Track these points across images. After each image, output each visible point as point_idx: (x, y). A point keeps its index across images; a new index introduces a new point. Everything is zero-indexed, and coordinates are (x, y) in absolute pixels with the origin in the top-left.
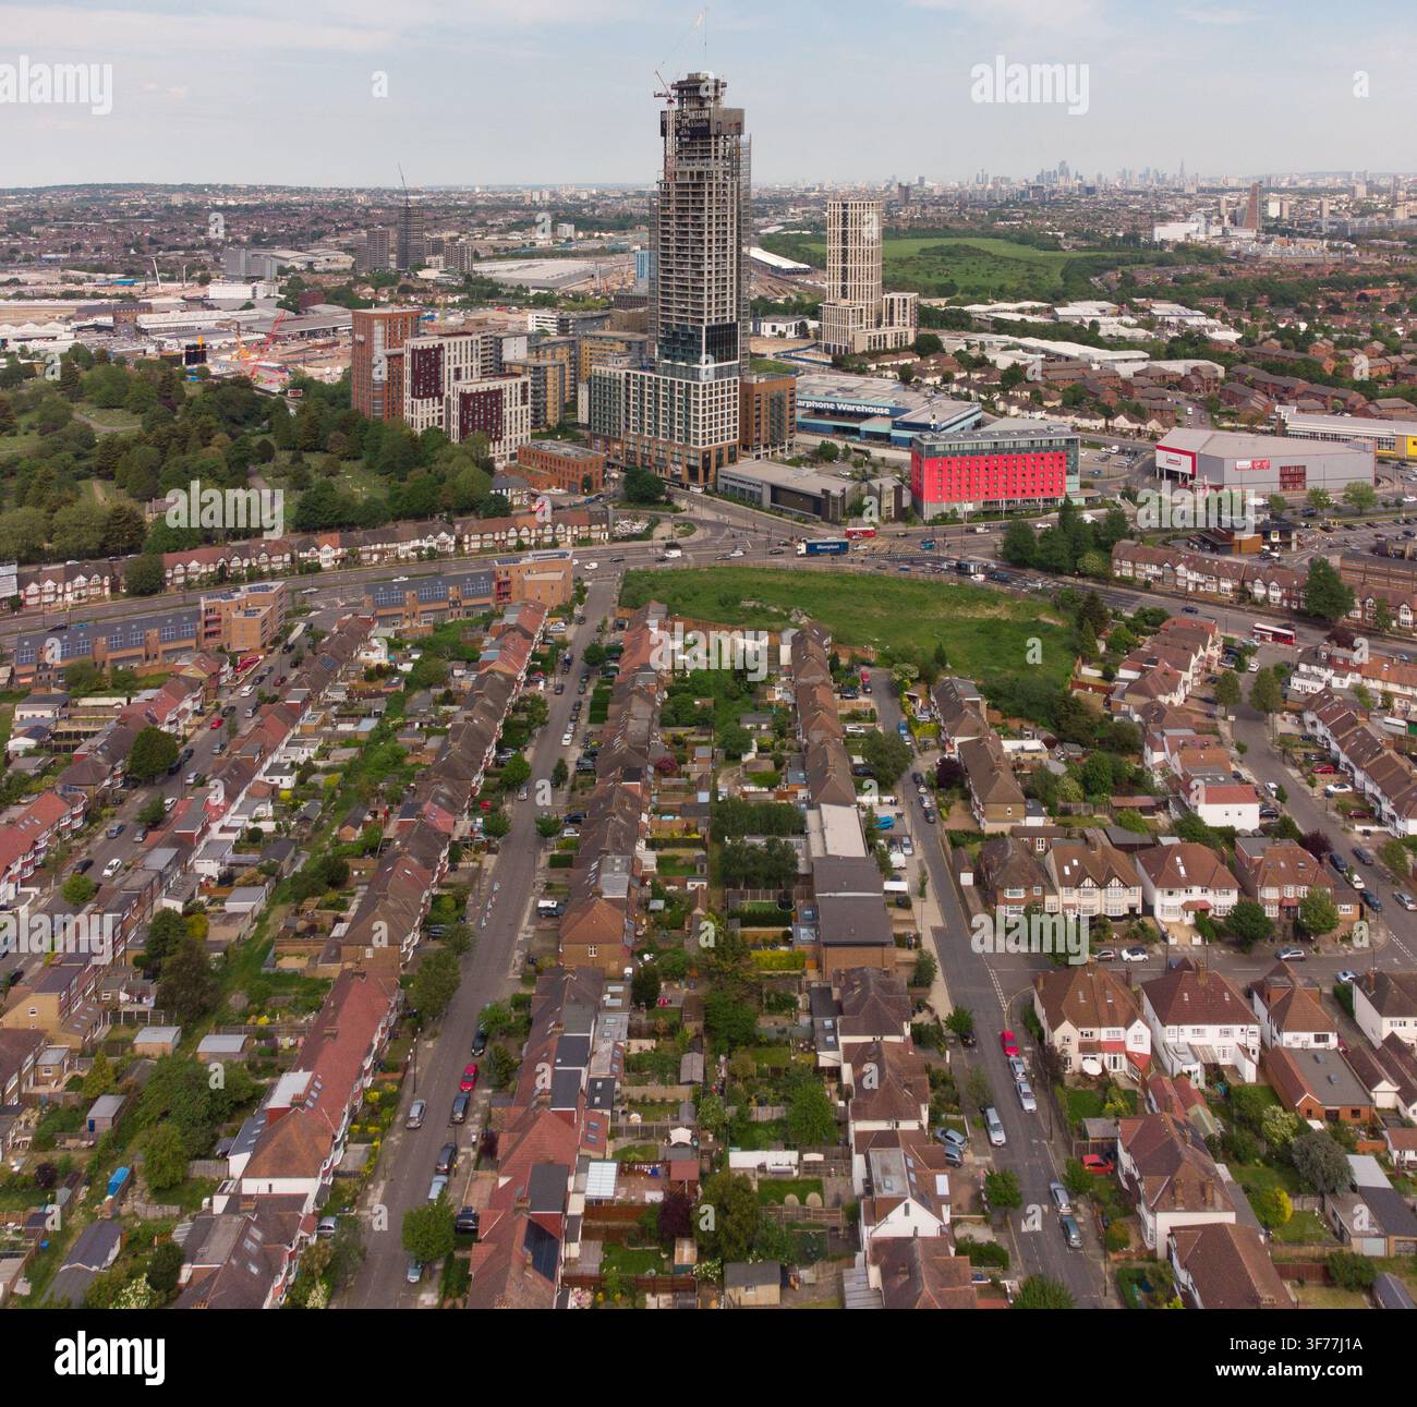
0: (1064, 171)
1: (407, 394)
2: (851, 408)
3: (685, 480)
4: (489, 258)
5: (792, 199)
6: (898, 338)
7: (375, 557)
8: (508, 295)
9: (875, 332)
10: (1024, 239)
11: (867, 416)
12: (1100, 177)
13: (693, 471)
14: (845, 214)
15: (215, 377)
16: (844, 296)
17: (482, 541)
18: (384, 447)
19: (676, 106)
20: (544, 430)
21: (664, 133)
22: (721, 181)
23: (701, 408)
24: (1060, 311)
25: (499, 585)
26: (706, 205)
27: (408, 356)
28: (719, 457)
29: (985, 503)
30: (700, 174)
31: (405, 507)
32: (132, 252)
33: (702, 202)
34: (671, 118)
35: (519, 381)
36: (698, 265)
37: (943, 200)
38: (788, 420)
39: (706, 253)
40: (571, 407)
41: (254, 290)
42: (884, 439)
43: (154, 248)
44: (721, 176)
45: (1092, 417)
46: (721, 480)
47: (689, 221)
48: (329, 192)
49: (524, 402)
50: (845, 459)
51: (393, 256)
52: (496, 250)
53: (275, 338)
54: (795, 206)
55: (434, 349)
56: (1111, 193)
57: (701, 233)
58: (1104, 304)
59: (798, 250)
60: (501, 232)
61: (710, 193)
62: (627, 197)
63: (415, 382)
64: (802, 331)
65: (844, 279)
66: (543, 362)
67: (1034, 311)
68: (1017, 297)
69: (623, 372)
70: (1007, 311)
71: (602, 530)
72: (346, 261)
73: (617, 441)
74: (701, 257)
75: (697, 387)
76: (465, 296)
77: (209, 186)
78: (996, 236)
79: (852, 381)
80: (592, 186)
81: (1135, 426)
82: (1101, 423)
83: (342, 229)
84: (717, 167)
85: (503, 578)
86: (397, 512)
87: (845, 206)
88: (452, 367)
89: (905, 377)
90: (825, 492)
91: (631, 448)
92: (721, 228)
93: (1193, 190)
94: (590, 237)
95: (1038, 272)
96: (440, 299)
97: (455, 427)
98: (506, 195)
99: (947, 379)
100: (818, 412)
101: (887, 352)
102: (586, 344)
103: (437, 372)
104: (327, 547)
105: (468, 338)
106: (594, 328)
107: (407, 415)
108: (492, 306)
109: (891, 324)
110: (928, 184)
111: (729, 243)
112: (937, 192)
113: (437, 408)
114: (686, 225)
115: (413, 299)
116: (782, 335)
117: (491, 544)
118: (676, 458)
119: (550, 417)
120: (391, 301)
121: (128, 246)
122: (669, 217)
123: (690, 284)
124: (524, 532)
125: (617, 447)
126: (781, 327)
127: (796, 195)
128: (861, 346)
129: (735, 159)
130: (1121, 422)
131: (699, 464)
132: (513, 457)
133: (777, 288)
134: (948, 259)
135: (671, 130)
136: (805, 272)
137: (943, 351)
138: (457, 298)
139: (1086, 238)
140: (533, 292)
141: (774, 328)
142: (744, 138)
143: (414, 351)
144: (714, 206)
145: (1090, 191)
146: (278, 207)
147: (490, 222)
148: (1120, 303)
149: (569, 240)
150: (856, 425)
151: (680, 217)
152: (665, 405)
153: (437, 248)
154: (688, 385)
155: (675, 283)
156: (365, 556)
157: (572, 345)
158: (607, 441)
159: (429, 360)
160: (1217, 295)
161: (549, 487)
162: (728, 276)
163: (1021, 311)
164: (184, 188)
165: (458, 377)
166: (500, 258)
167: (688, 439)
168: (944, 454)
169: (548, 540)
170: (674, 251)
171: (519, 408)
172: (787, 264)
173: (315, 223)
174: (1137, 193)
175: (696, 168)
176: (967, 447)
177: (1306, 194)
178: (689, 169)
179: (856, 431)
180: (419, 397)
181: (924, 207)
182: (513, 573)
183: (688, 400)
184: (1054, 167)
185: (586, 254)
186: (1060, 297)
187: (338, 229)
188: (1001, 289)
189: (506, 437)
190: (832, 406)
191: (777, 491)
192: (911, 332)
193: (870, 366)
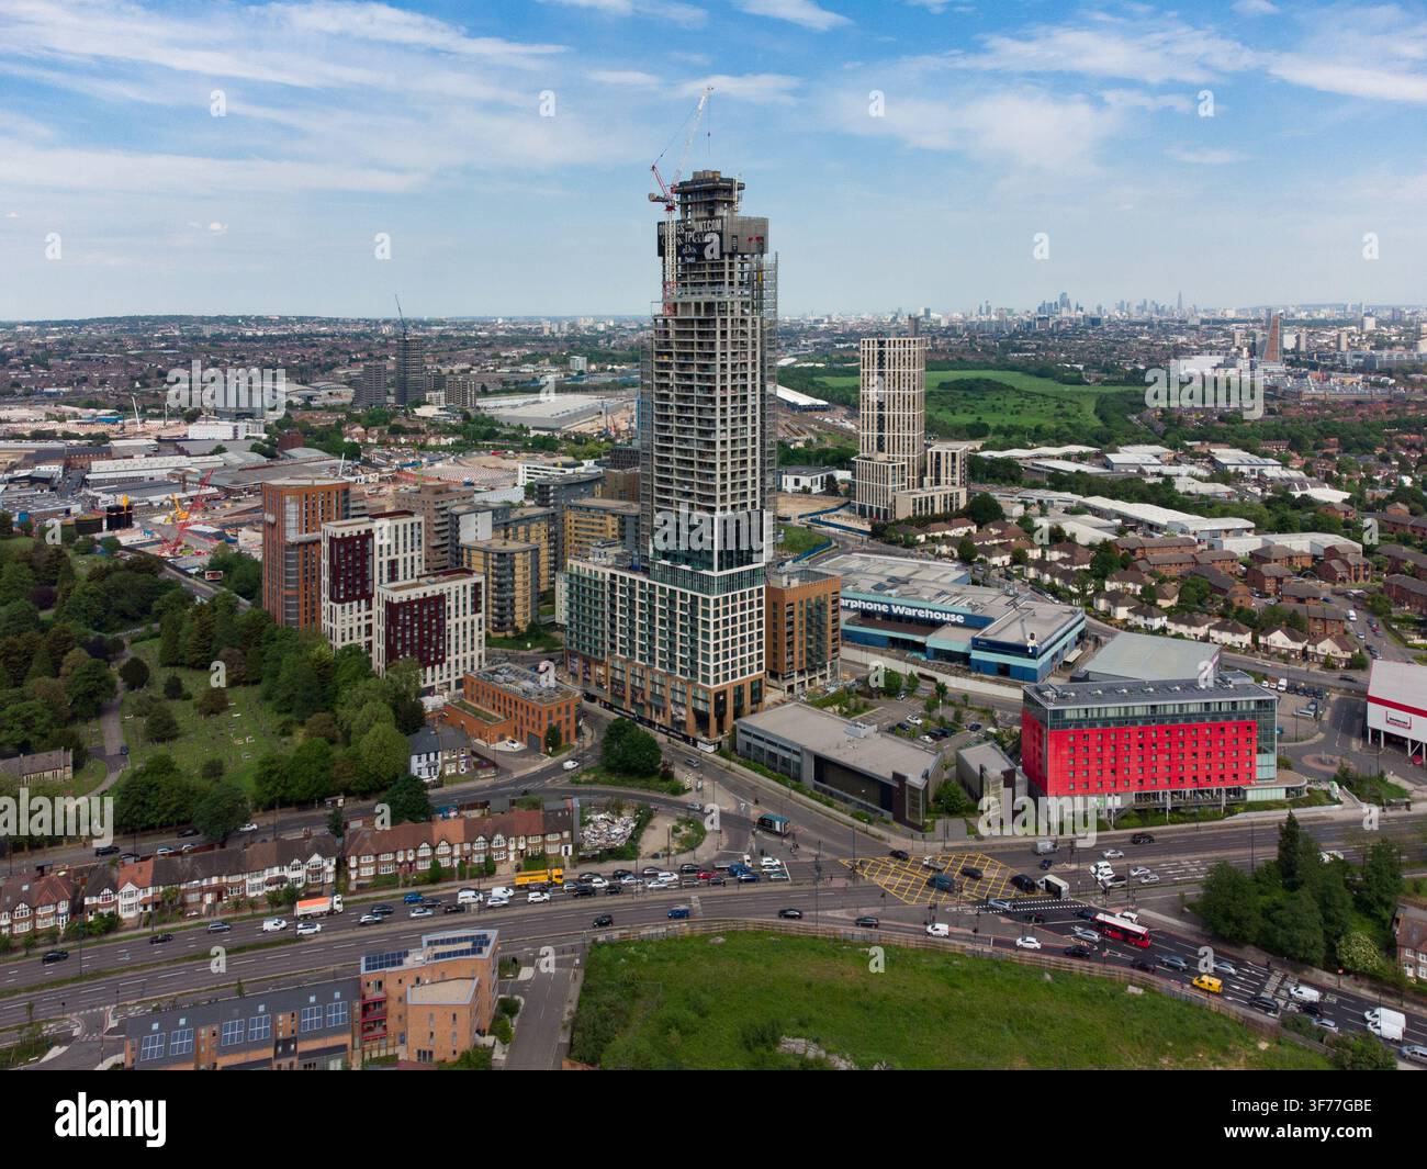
0: (1065, 303)
1: (325, 595)
2: (910, 613)
3: (691, 728)
4: (497, 393)
5: (802, 331)
6: (949, 499)
7: (209, 898)
8: (507, 437)
9: (921, 494)
10: (1042, 373)
11: (934, 625)
12: (1099, 308)
13: (702, 719)
14: (881, 354)
15: (127, 549)
16: (881, 448)
17: (377, 864)
18: (284, 675)
19: (677, 215)
20: (510, 633)
21: (662, 252)
22: (738, 315)
23: (712, 631)
24: (1113, 458)
25: (365, 1008)
26: (718, 350)
27: (325, 545)
28: (739, 697)
29: (1138, 797)
30: (709, 306)
31: (280, 791)
32: (137, 385)
33: (712, 345)
34: (671, 231)
35: (469, 582)
36: (708, 433)
37: (951, 331)
38: (830, 626)
39: (718, 416)
40: (546, 598)
41: (235, 430)
42: (961, 662)
43: (160, 380)
44: (737, 307)
45: (1235, 630)
46: (741, 736)
47: (695, 371)
48: (356, 322)
49: (476, 610)
50: (910, 692)
51: (392, 391)
52: (505, 383)
53: (228, 492)
54: (806, 338)
55: (359, 537)
56: (1117, 325)
57: (711, 389)
58: (1158, 449)
59: (813, 384)
60: (513, 364)
61: (724, 333)
62: (643, 329)
63: (334, 580)
64: (831, 487)
65: (881, 429)
66: (512, 546)
67: (1081, 458)
68: (1059, 439)
69: (608, 572)
70: (1054, 457)
71: (562, 842)
72: (348, 395)
73: (600, 663)
74: (711, 422)
75: (706, 602)
76: (459, 438)
77: (243, 317)
78: (1013, 368)
79: (902, 566)
80: (610, 317)
81: (1299, 646)
82: (1247, 639)
83: (357, 360)
84: (731, 296)
85: (372, 994)
86: (267, 799)
87: (881, 344)
88: (385, 559)
89: (966, 554)
90: (899, 777)
91: (618, 675)
92: (739, 381)
93: (1196, 322)
94: (603, 370)
95: (1068, 407)
96: (432, 442)
97: (379, 646)
98: (526, 327)
99: (1019, 558)
100: (866, 616)
101: (936, 519)
102: (571, 516)
103: (364, 567)
104: (129, 887)
105: (408, 521)
106: (581, 496)
107: (325, 622)
108: (487, 449)
109: (938, 482)
110: (934, 315)
111: (750, 402)
112: (944, 323)
113: (364, 613)
114: (690, 377)
115: (403, 440)
116: (806, 491)
117: (391, 870)
118: (678, 698)
119: (518, 617)
120: (379, 443)
121: (133, 379)
122: (668, 366)
123: (696, 458)
124: (443, 849)
125: (601, 671)
126: (805, 481)
127: (806, 327)
128: (904, 511)
129: (757, 286)
130: (1279, 639)
131: (711, 709)
132: (459, 684)
133: (795, 427)
134: (970, 395)
135: (671, 248)
136: (823, 409)
137: (1004, 517)
138: (450, 440)
139: (1106, 370)
140: (533, 433)
141: (797, 482)
142: (768, 258)
143: (332, 540)
144: (729, 350)
145: (1095, 322)
146: (301, 337)
147: (503, 354)
148: (1173, 447)
149: (581, 373)
150: (920, 639)
151: (682, 366)
152: (662, 622)
153: (439, 383)
154: (694, 598)
155: (675, 455)
156: (193, 898)
157: (552, 518)
158: (587, 661)
159: (353, 551)
160: (1278, 438)
161: (502, 738)
162: (749, 446)
163: (1067, 457)
164: (219, 319)
165: (393, 577)
166: (509, 392)
167: (694, 673)
168: (1078, 723)
169: (479, 859)
170: (674, 413)
171: (469, 617)
172: (804, 400)
173: (329, 354)
174: (1143, 324)
175: (706, 296)
176: (1111, 713)
177: (1315, 325)
178: (694, 299)
179: (921, 647)
180: (338, 601)
181: (934, 339)
182: (391, 986)
183: (694, 620)
184: (1054, 298)
185: (596, 389)
186: (1105, 440)
187: (351, 360)
188: (1038, 430)
189: (451, 659)
190: (884, 609)
191: (824, 765)
192: (963, 493)
193: (918, 537)
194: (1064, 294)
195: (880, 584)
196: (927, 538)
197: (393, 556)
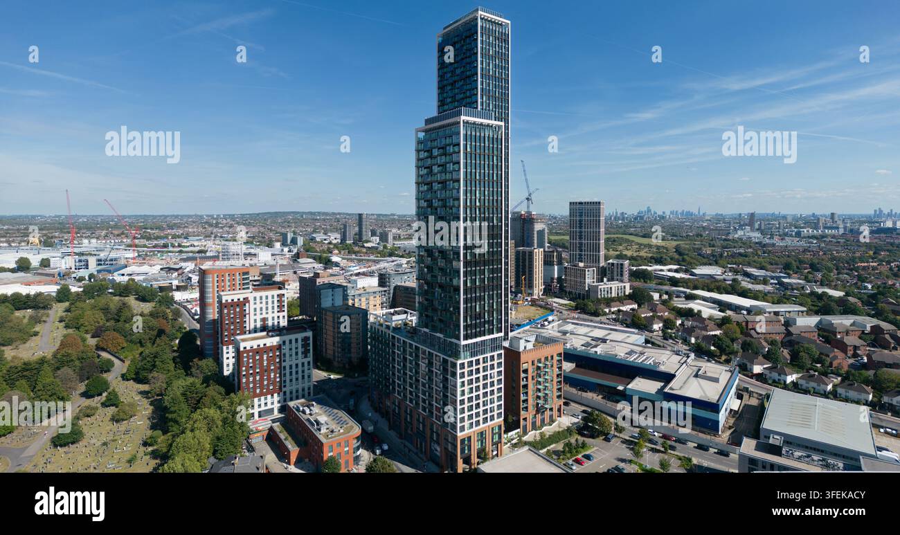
6: (620, 289)
9: (604, 286)
14: (581, 209)
16: (581, 260)
23: (458, 389)
24: (695, 271)
28: (481, 441)
35: (300, 336)
49: (305, 354)
65: (580, 250)
67: (679, 271)
68: (663, 263)
70: (665, 271)
87: (581, 204)
88: (259, 317)
103: (243, 322)
105: (275, 292)
109: (613, 279)
118: (435, 437)
131: (457, 451)
137: (653, 300)
152: (423, 376)
154: (445, 361)
158: (381, 395)
165: (264, 329)
171: (301, 360)
180: (224, 344)
183: (445, 378)
186: (687, 264)
192: (628, 285)
193: (605, 310)
194: (649, 207)
195: (588, 343)
196: (610, 311)
197: (264, 315)
